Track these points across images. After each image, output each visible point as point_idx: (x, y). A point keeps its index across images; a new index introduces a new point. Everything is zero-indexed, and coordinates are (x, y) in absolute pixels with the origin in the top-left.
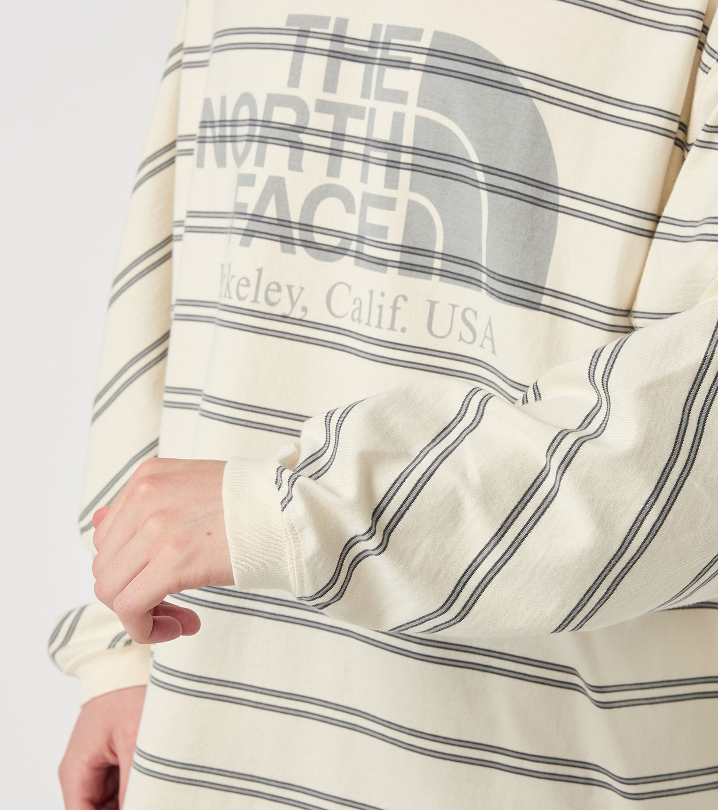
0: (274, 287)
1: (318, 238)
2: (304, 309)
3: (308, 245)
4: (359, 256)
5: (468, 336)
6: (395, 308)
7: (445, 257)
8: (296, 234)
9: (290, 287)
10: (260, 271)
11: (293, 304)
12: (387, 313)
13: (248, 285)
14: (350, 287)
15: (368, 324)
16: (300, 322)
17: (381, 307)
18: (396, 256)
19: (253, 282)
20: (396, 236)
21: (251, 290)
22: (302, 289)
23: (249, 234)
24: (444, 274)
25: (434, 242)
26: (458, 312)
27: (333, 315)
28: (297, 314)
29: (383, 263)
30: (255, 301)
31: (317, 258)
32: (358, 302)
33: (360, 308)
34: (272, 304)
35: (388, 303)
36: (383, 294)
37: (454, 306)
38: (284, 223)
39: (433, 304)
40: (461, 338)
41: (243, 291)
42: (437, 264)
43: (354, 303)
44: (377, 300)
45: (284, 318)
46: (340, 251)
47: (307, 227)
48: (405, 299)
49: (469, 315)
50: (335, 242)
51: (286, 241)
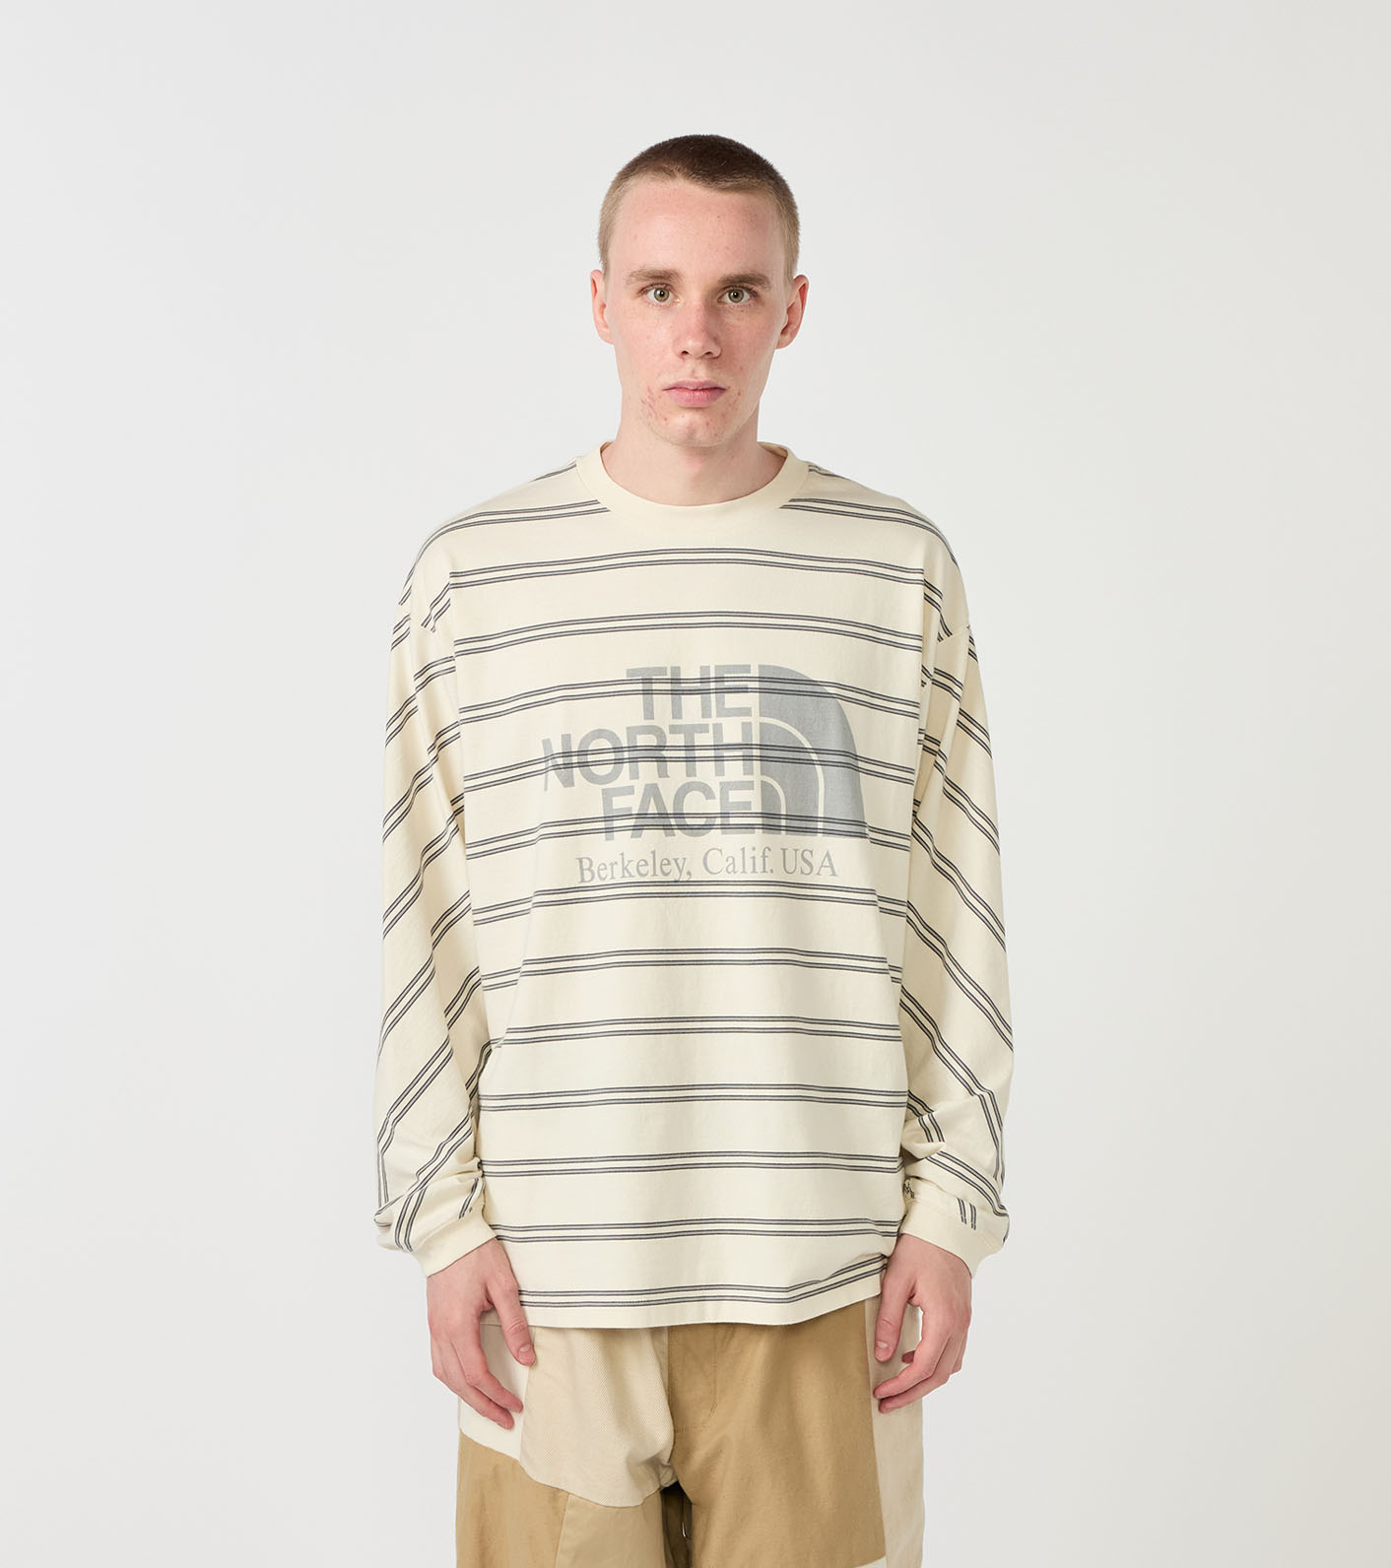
0: (665, 862)
1: (689, 821)
2: (689, 873)
3: (682, 827)
4: (724, 827)
5: (807, 869)
6: (764, 857)
7: (788, 817)
8: (673, 822)
9: (676, 860)
10: (654, 853)
11: (681, 871)
12: (759, 861)
13: (647, 864)
14: (721, 851)
15: (744, 872)
16: (688, 883)
17: (754, 858)
18: (759, 821)
19: (651, 863)
20: (757, 808)
21: (650, 868)
22: (685, 859)
23: (637, 828)
24: (789, 829)
25: (780, 808)
26: (799, 853)
27: (711, 873)
28: (685, 878)
29: (751, 827)
30: (655, 874)
31: (691, 835)
32: (731, 860)
33: (733, 863)
34: (667, 874)
35: (758, 855)
36: (754, 849)
37: (796, 850)
38: (664, 815)
39: (784, 850)
40: (802, 872)
41: (643, 870)
42: (783, 823)
43: (727, 860)
44: (749, 854)
45: (676, 883)
46: (708, 827)
47: (680, 815)
48: (769, 850)
49: (807, 855)
50: (702, 821)
51: (667, 828)
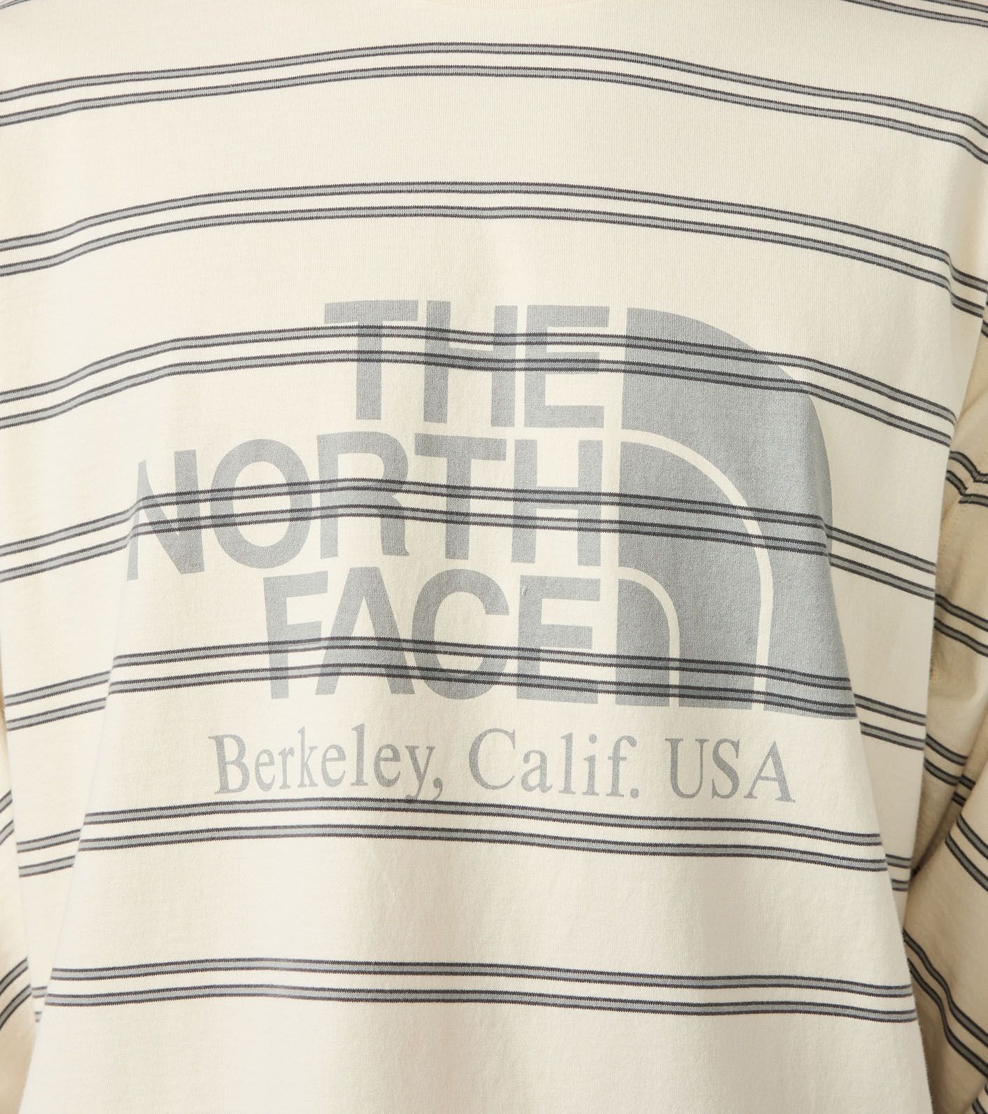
0: (388, 753)
1: (446, 662)
2: (438, 783)
3: (431, 674)
4: (525, 682)
5: (725, 785)
6: (616, 759)
7: (685, 664)
8: (410, 659)
9: (412, 750)
10: (360, 730)
11: (421, 777)
12: (604, 770)
13: (342, 757)
14: (512, 736)
15: (567, 790)
16: (435, 806)
17: (591, 760)
18: (610, 674)
19: (351, 752)
20: (606, 641)
22: (431, 749)
23: (330, 671)
24: (685, 692)
25: (665, 643)
26: (709, 748)
27: (485, 785)
28: (429, 793)
29: (588, 687)
30: (359, 782)
31: (447, 695)
32: (535, 760)
33: (542, 767)
34: (390, 783)
35: (603, 752)
36: (593, 739)
37: (702, 742)
39: (675, 744)
40: (715, 793)
41: (334, 770)
42: (674, 678)
43: (526, 759)
44: (581, 749)
45: (409, 804)
46: (487, 679)
47: (425, 646)
48: (633, 742)
49: (726, 752)
50: (474, 664)
51: (397, 673)
